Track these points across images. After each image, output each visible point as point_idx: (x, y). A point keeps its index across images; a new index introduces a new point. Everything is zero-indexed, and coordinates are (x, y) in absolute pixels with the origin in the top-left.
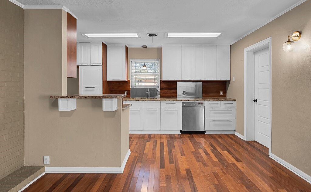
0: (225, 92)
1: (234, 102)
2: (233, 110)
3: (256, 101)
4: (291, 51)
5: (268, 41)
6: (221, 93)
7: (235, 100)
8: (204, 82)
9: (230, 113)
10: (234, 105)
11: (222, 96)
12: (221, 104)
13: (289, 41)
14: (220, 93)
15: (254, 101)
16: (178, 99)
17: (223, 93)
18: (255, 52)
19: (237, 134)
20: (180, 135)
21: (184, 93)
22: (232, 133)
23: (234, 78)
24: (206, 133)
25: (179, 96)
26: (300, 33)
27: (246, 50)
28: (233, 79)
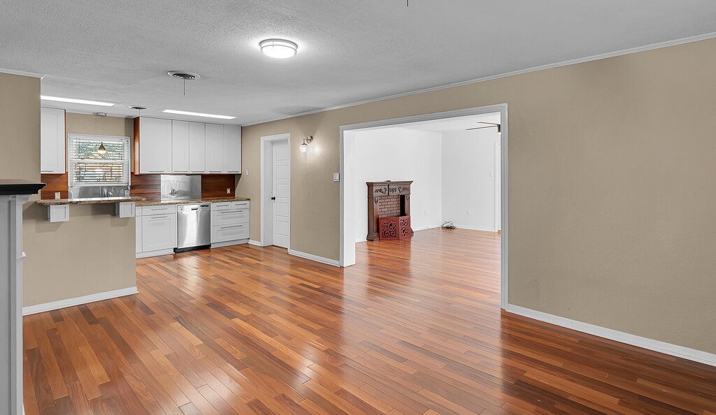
0: (233, 190)
1: (248, 202)
2: (246, 213)
3: (274, 198)
4: (305, 153)
5: (287, 136)
6: (229, 191)
7: (248, 200)
8: (204, 177)
9: (243, 217)
10: (248, 206)
11: (229, 195)
12: (231, 205)
13: (304, 144)
14: (226, 191)
15: (272, 199)
16: (162, 202)
17: (231, 191)
18: (273, 143)
19: (251, 242)
20: (172, 256)
21: (173, 193)
22: (245, 242)
23: (247, 171)
24: (212, 247)
25: (164, 197)
26: (312, 138)
27: (263, 139)
28: (246, 173)
